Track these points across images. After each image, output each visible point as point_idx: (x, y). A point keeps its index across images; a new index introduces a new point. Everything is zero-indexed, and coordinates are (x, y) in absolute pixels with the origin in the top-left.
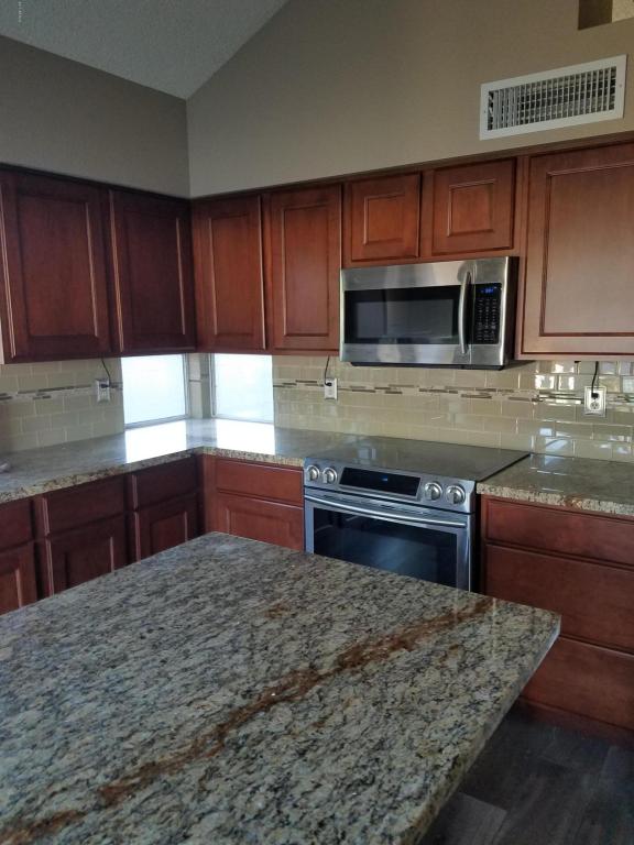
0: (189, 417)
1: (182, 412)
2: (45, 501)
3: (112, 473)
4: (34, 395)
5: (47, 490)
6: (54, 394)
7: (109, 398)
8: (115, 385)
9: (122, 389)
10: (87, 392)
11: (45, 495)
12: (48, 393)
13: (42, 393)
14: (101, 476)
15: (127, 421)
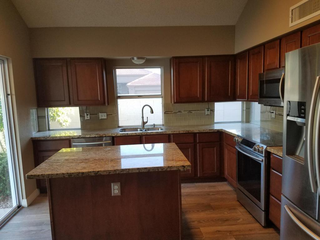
0: (242, 122)
1: (240, 120)
2: (172, 135)
3: (190, 132)
4: (188, 112)
5: (172, 133)
6: (193, 112)
7: (209, 114)
8: (213, 111)
9: (214, 112)
10: (203, 112)
11: (173, 134)
12: (192, 112)
13: (190, 112)
14: (187, 132)
15: (215, 121)
